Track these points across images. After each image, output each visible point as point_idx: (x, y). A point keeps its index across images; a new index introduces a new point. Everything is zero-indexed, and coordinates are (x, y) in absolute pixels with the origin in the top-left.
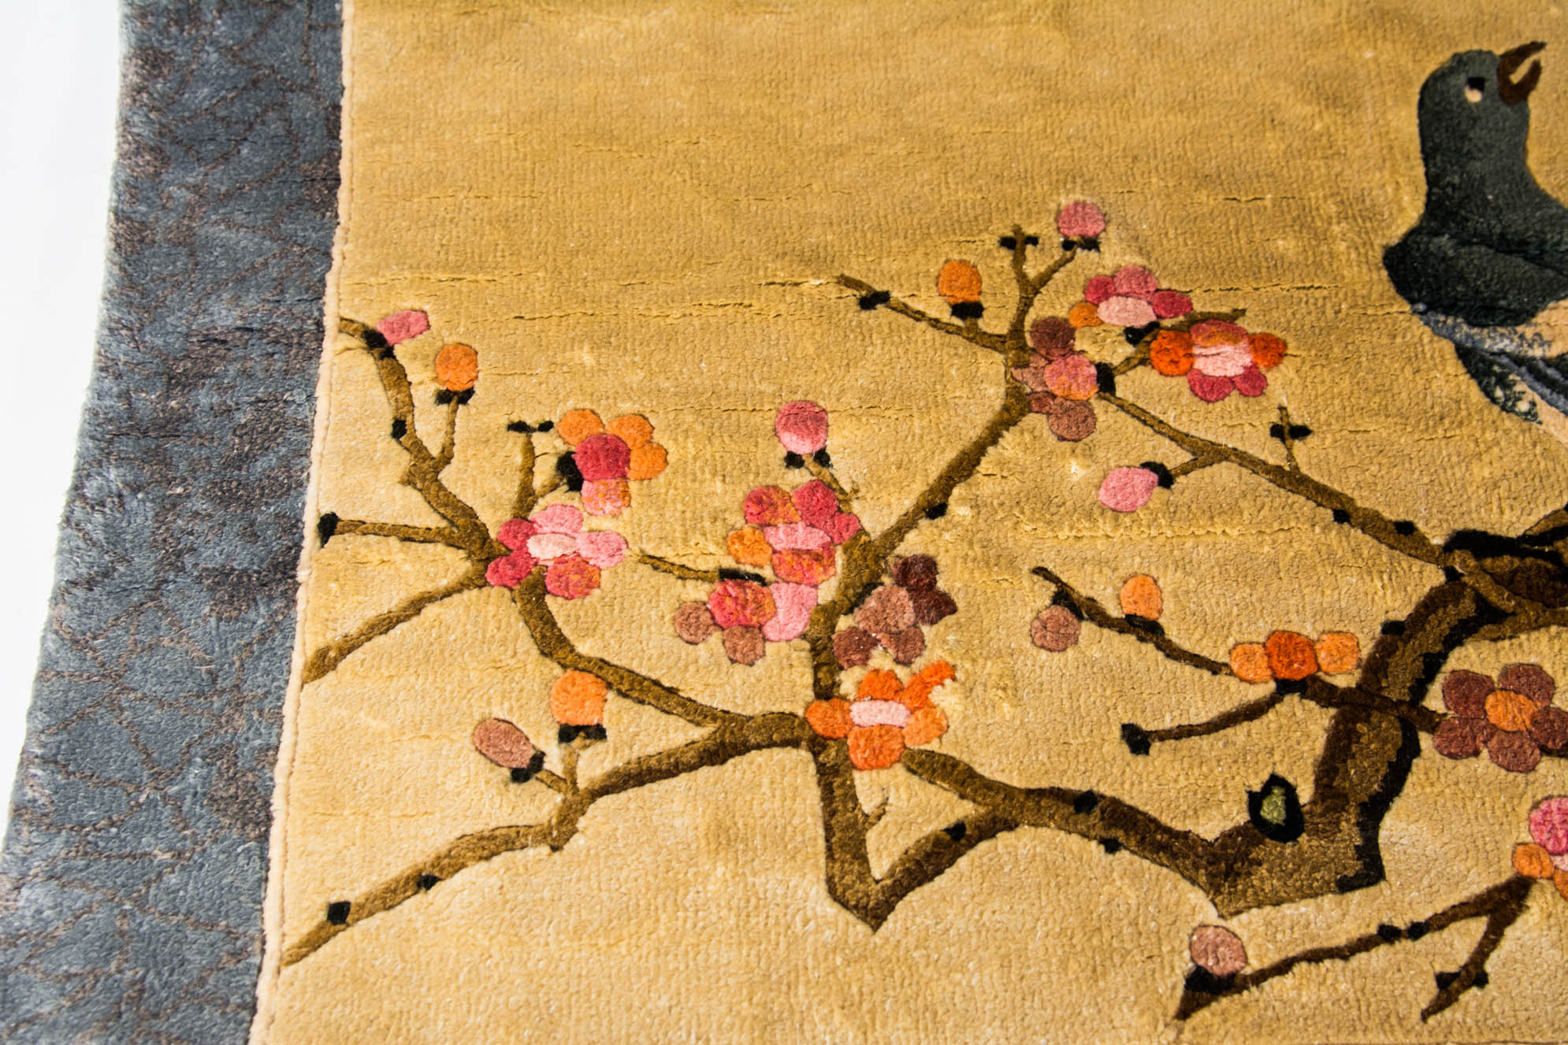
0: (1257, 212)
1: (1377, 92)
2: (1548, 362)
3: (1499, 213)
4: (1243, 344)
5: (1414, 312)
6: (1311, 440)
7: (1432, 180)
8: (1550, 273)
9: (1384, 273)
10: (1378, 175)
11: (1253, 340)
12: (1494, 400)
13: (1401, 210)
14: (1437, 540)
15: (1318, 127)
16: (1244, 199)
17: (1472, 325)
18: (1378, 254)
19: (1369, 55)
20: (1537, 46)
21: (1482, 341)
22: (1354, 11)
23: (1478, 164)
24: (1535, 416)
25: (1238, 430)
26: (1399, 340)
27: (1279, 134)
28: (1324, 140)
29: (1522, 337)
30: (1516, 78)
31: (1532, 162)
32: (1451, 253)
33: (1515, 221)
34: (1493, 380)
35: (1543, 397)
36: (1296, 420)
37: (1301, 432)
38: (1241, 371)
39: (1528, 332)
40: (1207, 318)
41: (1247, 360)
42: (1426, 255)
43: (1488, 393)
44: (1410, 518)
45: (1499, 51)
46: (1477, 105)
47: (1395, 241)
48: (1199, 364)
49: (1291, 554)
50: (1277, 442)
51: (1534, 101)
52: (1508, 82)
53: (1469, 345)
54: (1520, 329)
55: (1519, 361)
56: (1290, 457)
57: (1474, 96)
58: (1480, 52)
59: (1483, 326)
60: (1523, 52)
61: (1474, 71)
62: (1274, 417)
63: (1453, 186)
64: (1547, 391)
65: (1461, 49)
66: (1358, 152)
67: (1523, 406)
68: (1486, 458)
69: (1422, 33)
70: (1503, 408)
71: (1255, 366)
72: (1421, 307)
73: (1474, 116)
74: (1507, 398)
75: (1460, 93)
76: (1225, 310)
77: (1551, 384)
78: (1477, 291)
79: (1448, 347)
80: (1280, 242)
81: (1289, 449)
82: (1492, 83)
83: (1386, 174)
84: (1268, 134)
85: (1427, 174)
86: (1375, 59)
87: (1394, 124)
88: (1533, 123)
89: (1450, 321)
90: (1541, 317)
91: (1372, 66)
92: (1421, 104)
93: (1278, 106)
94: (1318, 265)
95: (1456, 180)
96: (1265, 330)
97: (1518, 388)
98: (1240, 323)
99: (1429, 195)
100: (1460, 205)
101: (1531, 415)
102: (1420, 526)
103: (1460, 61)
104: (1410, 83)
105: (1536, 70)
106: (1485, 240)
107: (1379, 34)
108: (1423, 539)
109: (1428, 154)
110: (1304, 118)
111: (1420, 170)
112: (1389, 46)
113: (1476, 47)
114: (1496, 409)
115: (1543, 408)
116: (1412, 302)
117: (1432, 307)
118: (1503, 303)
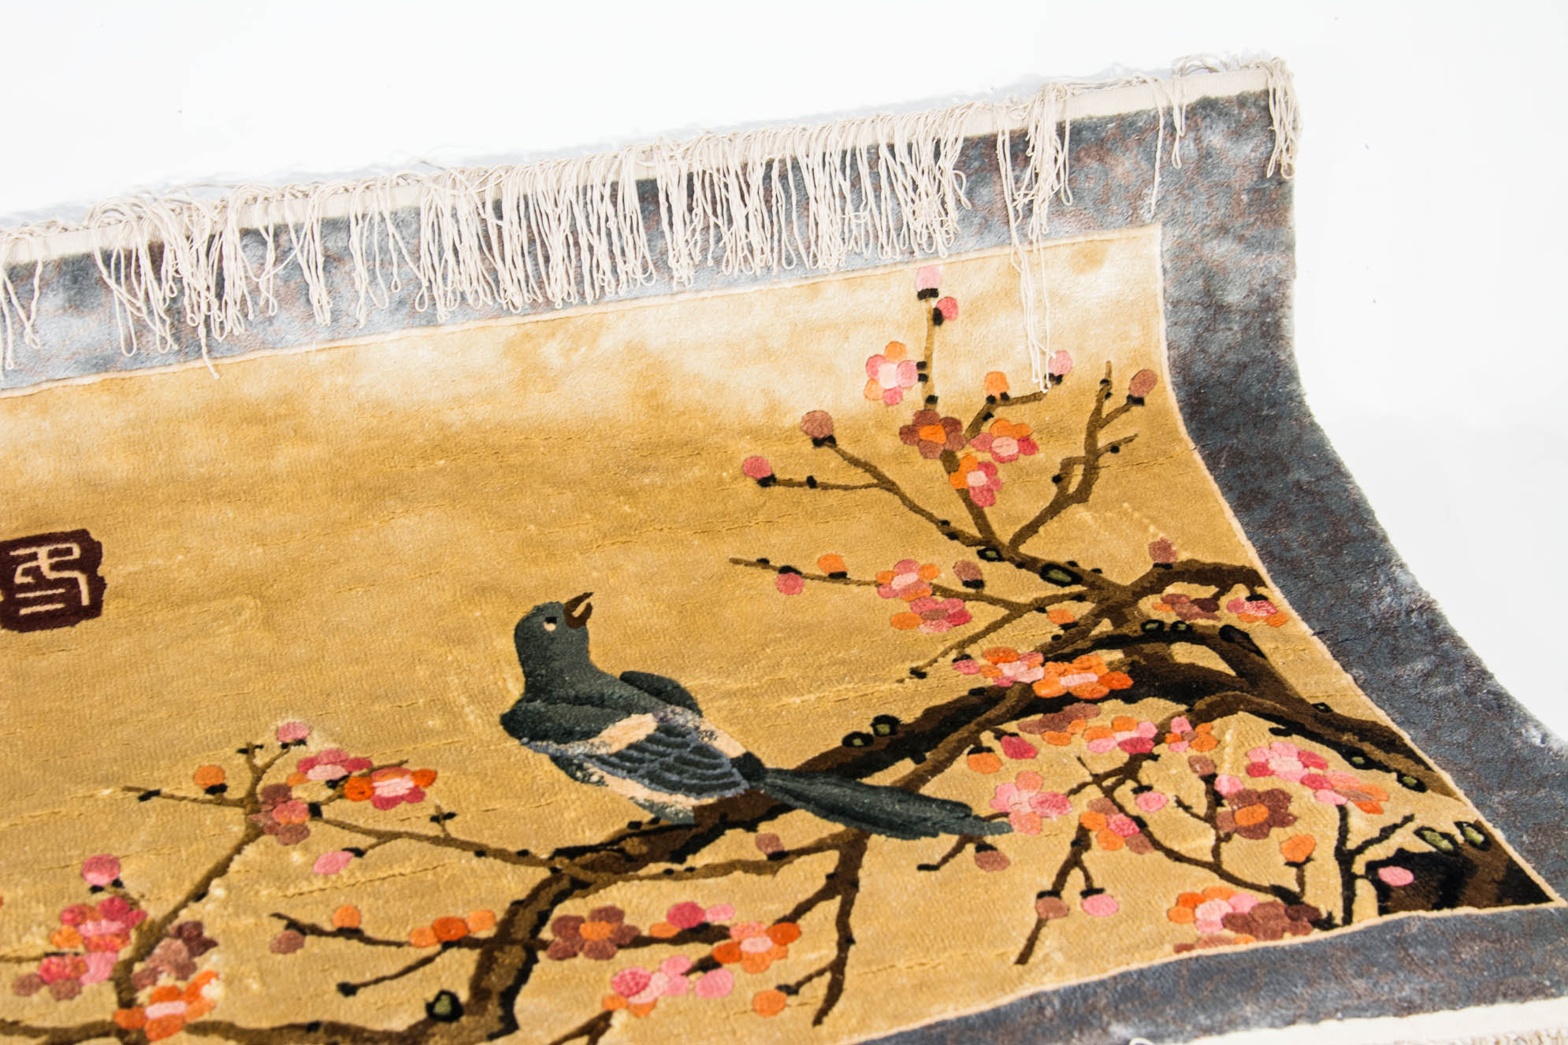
0: (414, 709)
1: (485, 632)
2: (611, 755)
3: (572, 686)
4: (408, 777)
5: (523, 744)
6: (456, 819)
7: (527, 675)
8: (608, 710)
9: (501, 728)
10: (491, 677)
11: (414, 774)
12: (576, 779)
13: (508, 692)
14: (545, 856)
15: (450, 658)
16: (404, 705)
17: (559, 743)
18: (497, 719)
19: (478, 614)
20: (587, 595)
21: (567, 750)
22: (464, 592)
23: (557, 663)
24: (603, 783)
25: (407, 822)
26: (512, 759)
27: (424, 666)
28: (455, 665)
29: (592, 744)
30: (577, 613)
31: (593, 657)
32: (543, 710)
33: (583, 688)
34: (574, 768)
35: (609, 773)
36: (446, 810)
37: (451, 816)
38: (407, 792)
39: (596, 741)
40: (381, 768)
41: (411, 784)
42: (526, 711)
43: (573, 776)
44: (525, 848)
45: (564, 601)
46: (553, 632)
47: (507, 710)
48: (378, 792)
49: (446, 876)
50: (435, 825)
51: (589, 624)
52: (572, 617)
53: (558, 754)
54: (590, 741)
55: (589, 757)
56: (444, 830)
57: (550, 627)
58: (551, 603)
59: (566, 743)
60: (578, 601)
61: (549, 613)
62: (432, 812)
63: (542, 676)
64: (611, 769)
65: (539, 603)
66: (478, 667)
67: (595, 778)
68: (572, 807)
69: (511, 597)
70: (583, 781)
71: (416, 787)
72: (525, 740)
73: (552, 637)
74: (584, 776)
75: (541, 626)
76: (395, 761)
77: (613, 765)
78: (560, 725)
79: (545, 758)
80: (430, 723)
81: (443, 826)
82: (561, 618)
83: (497, 675)
84: (418, 668)
85: (524, 672)
86: (482, 615)
87: (499, 647)
88: (591, 636)
89: (545, 743)
90: (605, 733)
91: (482, 620)
92: (516, 635)
93: (422, 652)
94: (456, 730)
95: (544, 672)
96: (422, 767)
97: (591, 770)
98: (405, 766)
99: (526, 683)
100: (547, 685)
101: (601, 782)
102: (532, 850)
103: (539, 610)
104: (507, 624)
105: (589, 608)
106: (565, 700)
107: (483, 600)
108: (534, 857)
109: (523, 663)
110: (440, 656)
111: (520, 670)
112: (490, 606)
113: (548, 601)
114: (578, 783)
115: (608, 778)
116: (520, 738)
117: (533, 738)
118: (578, 729)
